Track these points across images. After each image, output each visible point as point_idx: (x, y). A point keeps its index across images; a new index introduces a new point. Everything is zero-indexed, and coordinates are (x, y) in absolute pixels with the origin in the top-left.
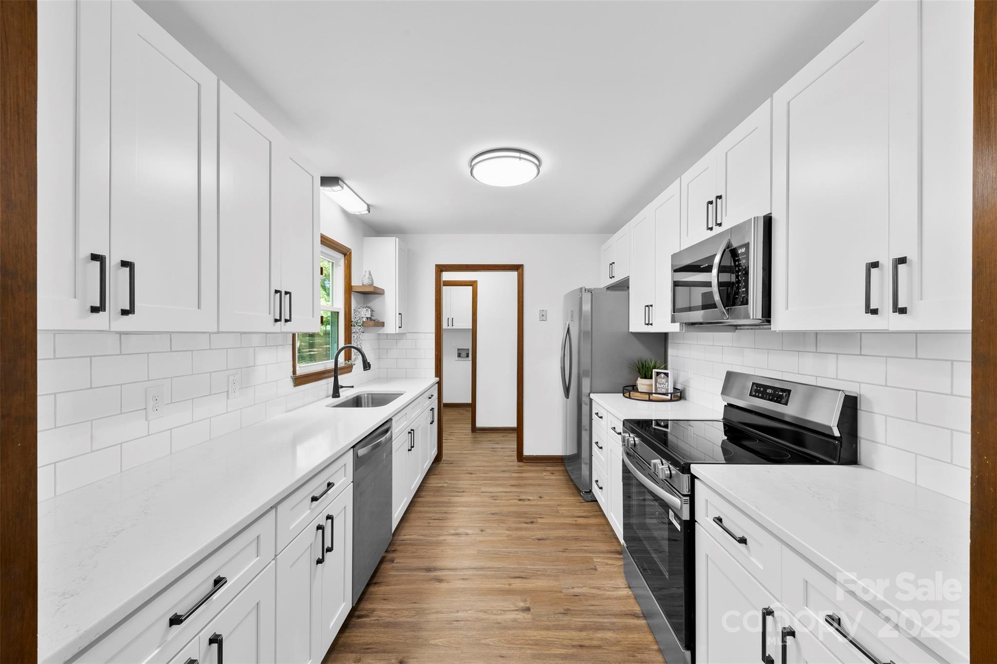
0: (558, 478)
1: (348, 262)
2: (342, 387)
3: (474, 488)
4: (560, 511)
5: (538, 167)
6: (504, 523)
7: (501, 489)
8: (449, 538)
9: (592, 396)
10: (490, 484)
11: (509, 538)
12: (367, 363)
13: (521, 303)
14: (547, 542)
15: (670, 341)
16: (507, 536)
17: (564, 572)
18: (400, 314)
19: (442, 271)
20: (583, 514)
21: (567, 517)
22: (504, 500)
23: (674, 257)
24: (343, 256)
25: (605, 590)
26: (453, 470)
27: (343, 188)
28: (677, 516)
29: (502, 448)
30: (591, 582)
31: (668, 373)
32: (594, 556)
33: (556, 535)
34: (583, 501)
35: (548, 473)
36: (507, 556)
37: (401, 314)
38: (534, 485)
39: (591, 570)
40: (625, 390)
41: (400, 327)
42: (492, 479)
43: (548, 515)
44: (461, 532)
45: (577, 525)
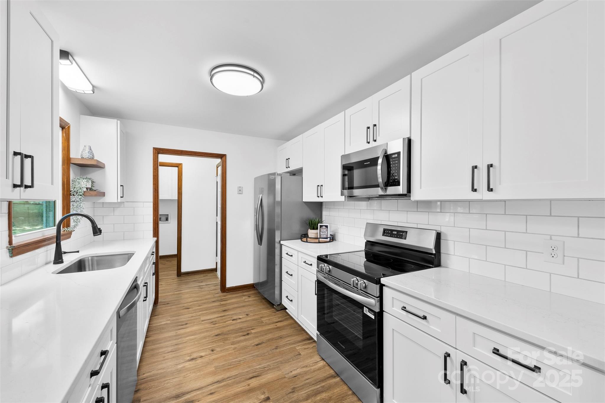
0: (254, 299)
1: (66, 135)
2: (65, 253)
3: (195, 319)
4: (264, 321)
5: (262, 83)
6: (227, 340)
7: (216, 316)
8: (187, 364)
9: (282, 242)
10: (207, 313)
11: (235, 350)
12: (97, 229)
13: (225, 181)
14: (263, 345)
15: (324, 207)
16: (234, 349)
17: (281, 362)
18: (121, 186)
19: (158, 153)
20: (279, 320)
21: (270, 324)
22: (222, 322)
23: (343, 157)
24: (61, 129)
25: (310, 366)
26: (171, 309)
27: (72, 63)
28: (370, 310)
29: (206, 285)
30: (300, 364)
31: (327, 226)
32: (296, 345)
33: (267, 338)
34: (275, 311)
35: (246, 297)
36: (239, 364)
37: (123, 186)
38: (239, 307)
39: (297, 356)
40: (302, 237)
41: (121, 197)
42: (206, 309)
43: (257, 326)
44: (196, 356)
45: (277, 328)
